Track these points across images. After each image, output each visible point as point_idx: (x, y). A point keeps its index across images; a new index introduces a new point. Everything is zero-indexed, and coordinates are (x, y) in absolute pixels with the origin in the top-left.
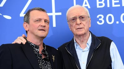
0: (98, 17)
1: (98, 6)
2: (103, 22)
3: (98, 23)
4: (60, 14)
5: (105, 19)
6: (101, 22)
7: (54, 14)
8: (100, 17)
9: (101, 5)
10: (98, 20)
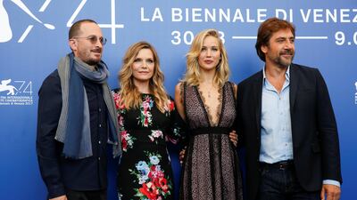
0: (173, 34)
1: (174, 20)
2: (180, 40)
3: (173, 41)
4: (122, 26)
5: (182, 37)
6: (176, 41)
7: (113, 26)
8: (176, 35)
9: (177, 17)
10: (172, 38)
